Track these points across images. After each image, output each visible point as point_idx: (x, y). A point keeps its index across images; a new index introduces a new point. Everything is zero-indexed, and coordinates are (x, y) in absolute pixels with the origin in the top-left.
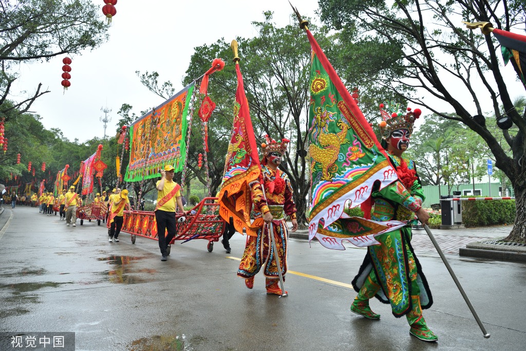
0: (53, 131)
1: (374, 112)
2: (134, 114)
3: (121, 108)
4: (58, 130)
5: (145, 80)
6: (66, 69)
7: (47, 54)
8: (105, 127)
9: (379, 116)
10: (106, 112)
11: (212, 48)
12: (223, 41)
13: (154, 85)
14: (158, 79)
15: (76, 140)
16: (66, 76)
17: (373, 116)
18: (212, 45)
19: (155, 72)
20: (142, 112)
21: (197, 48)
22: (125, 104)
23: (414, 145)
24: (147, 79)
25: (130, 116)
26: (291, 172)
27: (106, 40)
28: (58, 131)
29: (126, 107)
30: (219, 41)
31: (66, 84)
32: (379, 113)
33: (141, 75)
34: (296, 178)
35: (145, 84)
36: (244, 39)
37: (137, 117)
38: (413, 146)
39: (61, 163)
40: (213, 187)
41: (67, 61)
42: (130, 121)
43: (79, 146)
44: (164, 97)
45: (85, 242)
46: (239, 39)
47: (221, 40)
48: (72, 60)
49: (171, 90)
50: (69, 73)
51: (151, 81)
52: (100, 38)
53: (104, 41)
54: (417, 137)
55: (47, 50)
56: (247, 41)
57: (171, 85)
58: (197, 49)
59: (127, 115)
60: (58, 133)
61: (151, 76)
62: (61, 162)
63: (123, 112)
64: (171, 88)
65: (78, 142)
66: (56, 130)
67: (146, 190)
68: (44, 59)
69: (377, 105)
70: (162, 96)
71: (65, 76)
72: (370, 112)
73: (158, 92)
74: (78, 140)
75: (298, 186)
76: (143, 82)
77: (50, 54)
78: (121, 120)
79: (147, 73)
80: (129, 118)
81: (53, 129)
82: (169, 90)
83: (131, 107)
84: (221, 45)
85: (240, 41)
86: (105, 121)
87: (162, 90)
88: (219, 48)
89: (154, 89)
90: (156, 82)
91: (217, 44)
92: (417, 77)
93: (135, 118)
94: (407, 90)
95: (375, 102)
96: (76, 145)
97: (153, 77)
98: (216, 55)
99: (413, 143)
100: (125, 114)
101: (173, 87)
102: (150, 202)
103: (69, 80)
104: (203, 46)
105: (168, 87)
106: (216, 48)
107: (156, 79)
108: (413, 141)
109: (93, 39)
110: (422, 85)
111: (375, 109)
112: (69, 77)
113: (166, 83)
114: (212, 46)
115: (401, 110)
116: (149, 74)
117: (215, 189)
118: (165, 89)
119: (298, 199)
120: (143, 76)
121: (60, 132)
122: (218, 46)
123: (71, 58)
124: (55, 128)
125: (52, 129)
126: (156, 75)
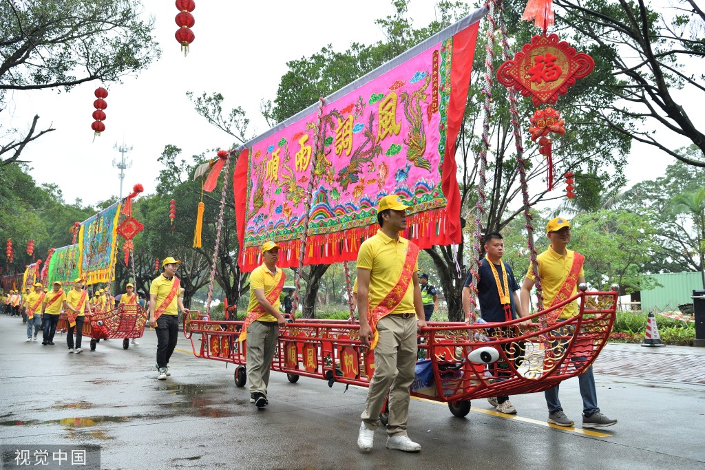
0: (45, 188)
1: (575, 153)
2: (183, 161)
3: (163, 152)
4: (54, 186)
5: (201, 107)
6: (100, 105)
7: (67, 80)
8: (122, 177)
9: (583, 160)
10: (123, 152)
11: (313, 61)
12: (330, 50)
13: (217, 114)
14: (222, 104)
15: (79, 200)
16: (99, 116)
17: (575, 159)
18: (314, 55)
19: (218, 93)
20: (194, 156)
21: (291, 62)
22: (169, 146)
23: (656, 200)
24: (204, 104)
25: (178, 164)
26: (441, 255)
27: (156, 58)
28: (53, 188)
29: (171, 151)
30: (324, 50)
31: (98, 128)
32: (585, 155)
33: (195, 98)
34: (448, 262)
35: (202, 113)
36: (363, 46)
37: (188, 166)
38: (655, 204)
39: (56, 241)
40: (313, 278)
41: (101, 93)
42: (177, 172)
43: (83, 211)
44: (232, 134)
45: (123, 367)
46: (355, 46)
47: (327, 47)
48: (108, 91)
49: (243, 121)
50: (104, 111)
51: (211, 108)
52: (148, 56)
53: (155, 59)
54: (662, 187)
55: (67, 74)
56: (368, 49)
57: (243, 113)
58: (291, 64)
59: (173, 163)
60: (53, 192)
61: (210, 100)
62: (55, 238)
63: (166, 158)
64: (243, 118)
65: (80, 203)
66: (51, 187)
67: (199, 283)
68: (62, 88)
69: (580, 141)
70: (228, 131)
71: (97, 115)
72: (569, 154)
73: (222, 124)
74: (80, 200)
75: (451, 275)
76: (199, 110)
77: (72, 80)
78: (163, 172)
79: (204, 95)
80: (176, 169)
81: (46, 185)
82: (240, 122)
83: (179, 150)
84: (326, 56)
85: (358, 49)
86: (122, 167)
87: (228, 122)
88: (324, 60)
89: (217, 121)
90: (220, 109)
91: (321, 54)
92: (643, 100)
93: (185, 167)
94: (630, 118)
95: (578, 136)
96: (78, 209)
97: (213, 101)
98: (321, 73)
99: (655, 197)
100: (169, 161)
101: (246, 117)
102: (199, 304)
103: (103, 122)
104: (301, 61)
105: (238, 117)
106: (319, 59)
107: (220, 105)
108: (654, 194)
109: (136, 57)
110: (650, 112)
111: (577, 148)
112: (104, 118)
113: (235, 110)
114: (314, 57)
115: (620, 149)
116: (207, 97)
117: (316, 282)
118: (233, 121)
119: (453, 297)
120: (199, 99)
121: (57, 189)
122: (322, 57)
123: (106, 89)
124: (49, 183)
125: (44, 185)
126: (220, 97)
